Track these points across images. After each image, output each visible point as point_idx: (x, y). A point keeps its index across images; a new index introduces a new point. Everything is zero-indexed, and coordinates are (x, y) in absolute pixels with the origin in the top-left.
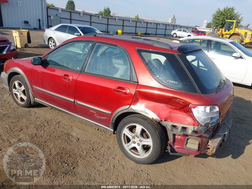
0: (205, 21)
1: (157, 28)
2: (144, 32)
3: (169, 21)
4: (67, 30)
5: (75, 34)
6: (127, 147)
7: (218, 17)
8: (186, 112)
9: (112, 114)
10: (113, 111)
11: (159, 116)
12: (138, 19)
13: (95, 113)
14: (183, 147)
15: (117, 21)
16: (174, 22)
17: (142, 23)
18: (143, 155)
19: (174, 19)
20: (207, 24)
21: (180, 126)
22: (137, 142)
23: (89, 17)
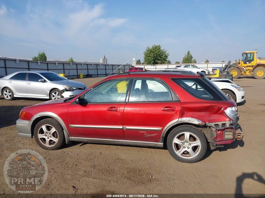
0: (134, 59)
1: (97, 69)
2: (86, 74)
3: (101, 61)
4: (27, 77)
5: (39, 81)
6: (179, 153)
7: (149, 54)
8: (220, 114)
9: (162, 129)
10: (164, 127)
11: (203, 121)
12: (72, 61)
13: (146, 132)
14: (223, 138)
15: (57, 65)
16: (105, 62)
17: (83, 65)
18: (194, 155)
19: (105, 59)
20: (136, 62)
21: (220, 123)
22: (187, 147)
23: (27, 63)
